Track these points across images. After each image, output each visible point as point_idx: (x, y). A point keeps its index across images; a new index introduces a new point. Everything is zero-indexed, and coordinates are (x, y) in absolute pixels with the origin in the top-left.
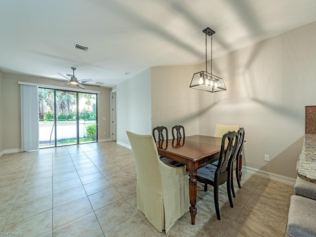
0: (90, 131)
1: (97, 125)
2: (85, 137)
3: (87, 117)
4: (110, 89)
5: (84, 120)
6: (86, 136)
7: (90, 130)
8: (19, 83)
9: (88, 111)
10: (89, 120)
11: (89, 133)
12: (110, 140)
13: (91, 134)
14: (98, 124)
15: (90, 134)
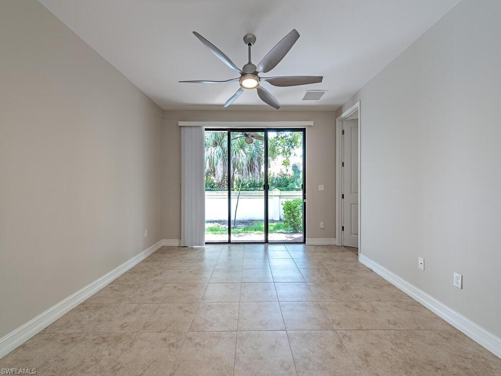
0: (289, 211)
1: (305, 203)
2: (281, 220)
3: (284, 184)
4: (338, 110)
5: (281, 190)
6: (282, 217)
7: (289, 209)
8: (180, 125)
9: (286, 175)
10: (288, 190)
11: (287, 216)
12: (336, 242)
13: (292, 220)
14: (306, 201)
15: (290, 218)
